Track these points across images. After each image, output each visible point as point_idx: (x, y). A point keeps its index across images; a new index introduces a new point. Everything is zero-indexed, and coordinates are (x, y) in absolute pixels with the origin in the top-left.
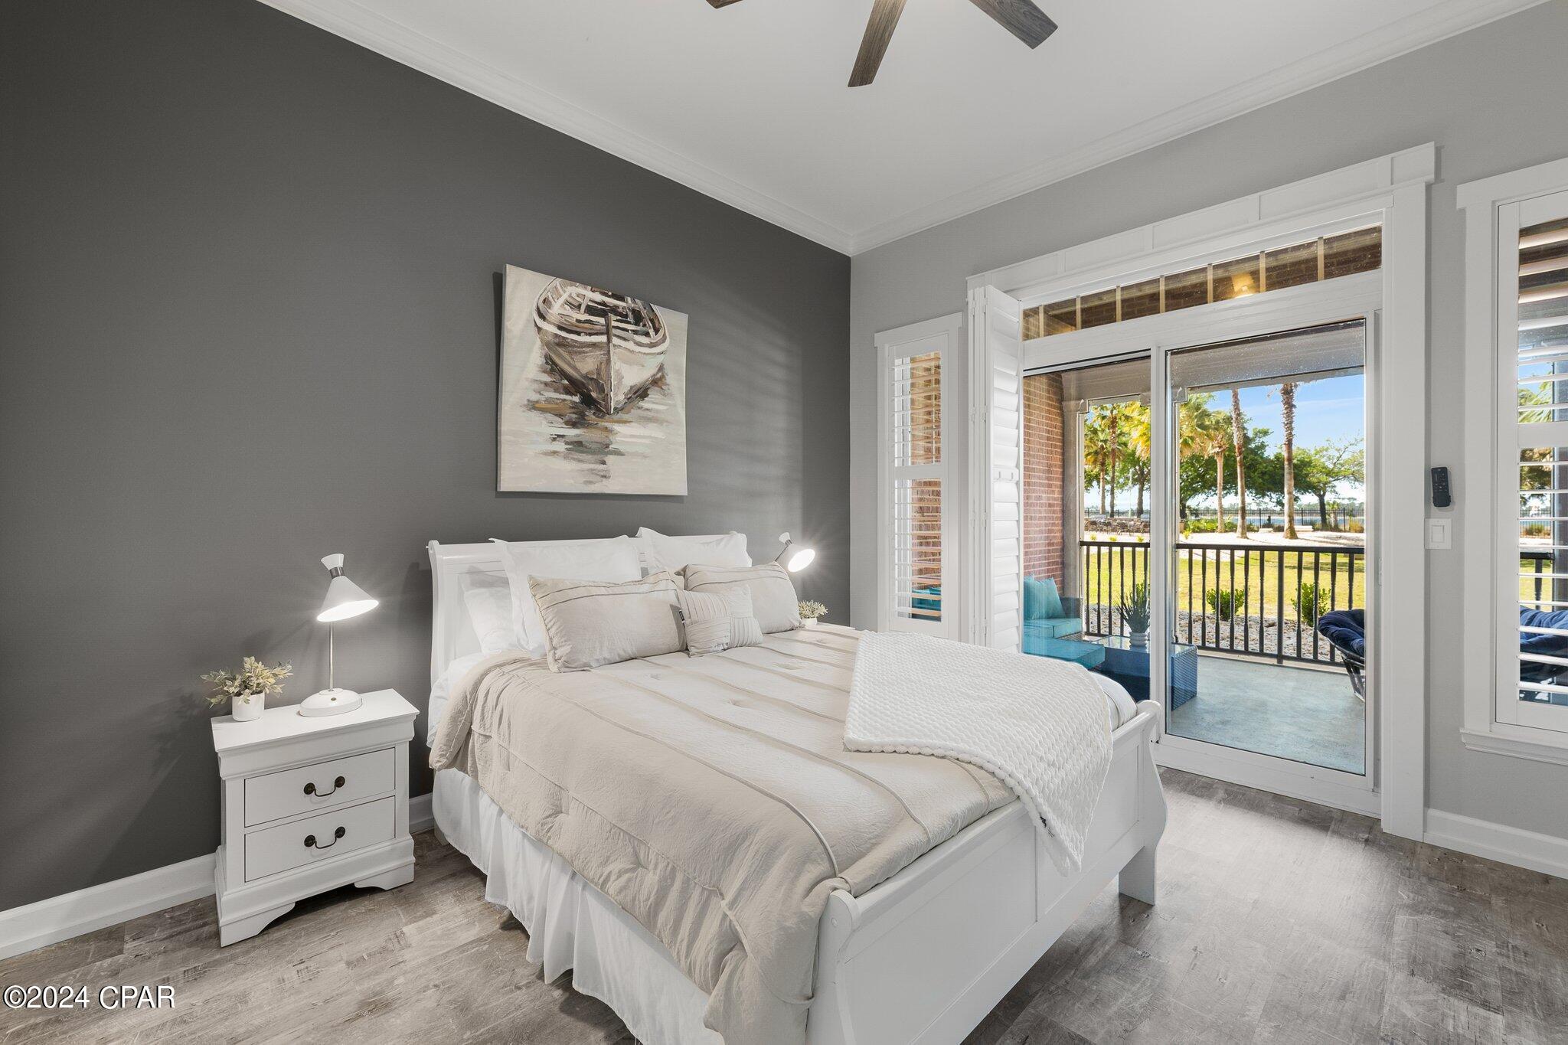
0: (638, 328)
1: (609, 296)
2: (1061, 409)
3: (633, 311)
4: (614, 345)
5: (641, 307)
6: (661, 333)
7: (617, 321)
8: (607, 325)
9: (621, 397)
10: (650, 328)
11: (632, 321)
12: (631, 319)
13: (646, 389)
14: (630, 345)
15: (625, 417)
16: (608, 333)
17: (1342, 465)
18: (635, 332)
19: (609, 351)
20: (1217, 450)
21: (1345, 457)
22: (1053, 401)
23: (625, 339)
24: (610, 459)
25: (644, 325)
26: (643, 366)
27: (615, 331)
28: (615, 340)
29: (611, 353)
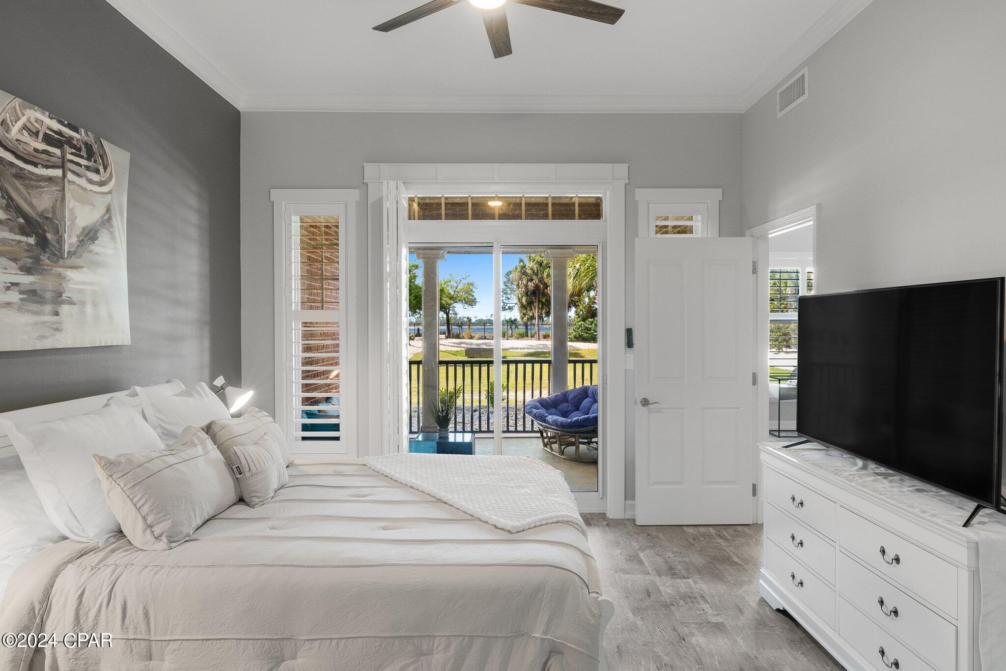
0: (90, 164)
1: (65, 126)
3: (86, 144)
4: (69, 181)
5: (93, 141)
6: (108, 171)
7: (72, 154)
8: (63, 157)
9: (74, 240)
10: (100, 165)
11: (85, 155)
12: (84, 153)
13: (97, 231)
14: (82, 182)
15: (79, 262)
16: (63, 167)
17: (458, 293)
18: (88, 168)
19: (64, 187)
21: (460, 287)
23: (78, 175)
24: (64, 309)
25: (95, 161)
26: (94, 206)
27: (70, 165)
28: (70, 176)
29: (66, 189)
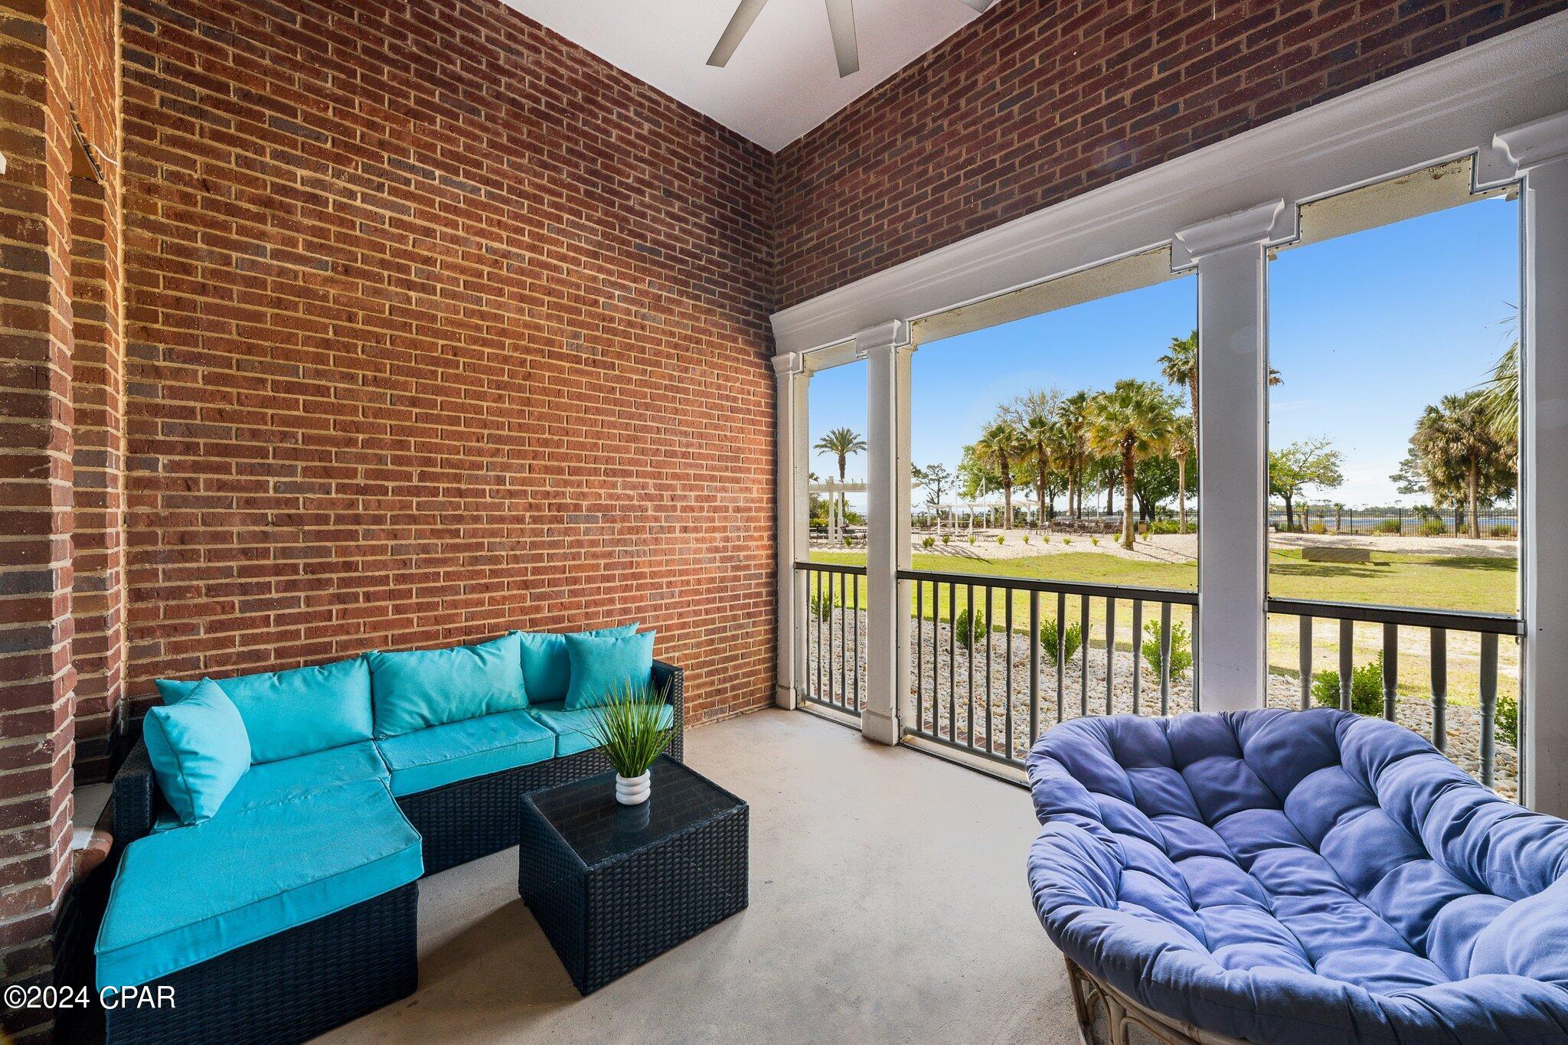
2: (770, 368)
17: (1308, 468)
20: (1178, 453)
21: (1310, 459)
22: (761, 368)
